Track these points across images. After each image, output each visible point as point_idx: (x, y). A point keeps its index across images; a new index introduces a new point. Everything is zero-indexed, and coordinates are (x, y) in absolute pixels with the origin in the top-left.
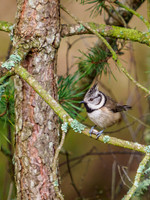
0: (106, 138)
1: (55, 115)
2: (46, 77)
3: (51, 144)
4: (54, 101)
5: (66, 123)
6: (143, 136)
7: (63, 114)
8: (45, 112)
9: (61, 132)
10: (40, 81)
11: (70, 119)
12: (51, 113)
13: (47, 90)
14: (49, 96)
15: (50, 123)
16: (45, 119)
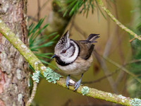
0: (85, 90)
1: (25, 62)
2: (14, 17)
3: (20, 96)
4: (24, 46)
5: (38, 72)
6: (125, 87)
7: (35, 61)
8: (13, 58)
9: (32, 82)
10: (7, 23)
11: (43, 67)
12: (20, 60)
13: (15, 33)
14: (17, 40)
15: (18, 71)
16: (13, 67)
